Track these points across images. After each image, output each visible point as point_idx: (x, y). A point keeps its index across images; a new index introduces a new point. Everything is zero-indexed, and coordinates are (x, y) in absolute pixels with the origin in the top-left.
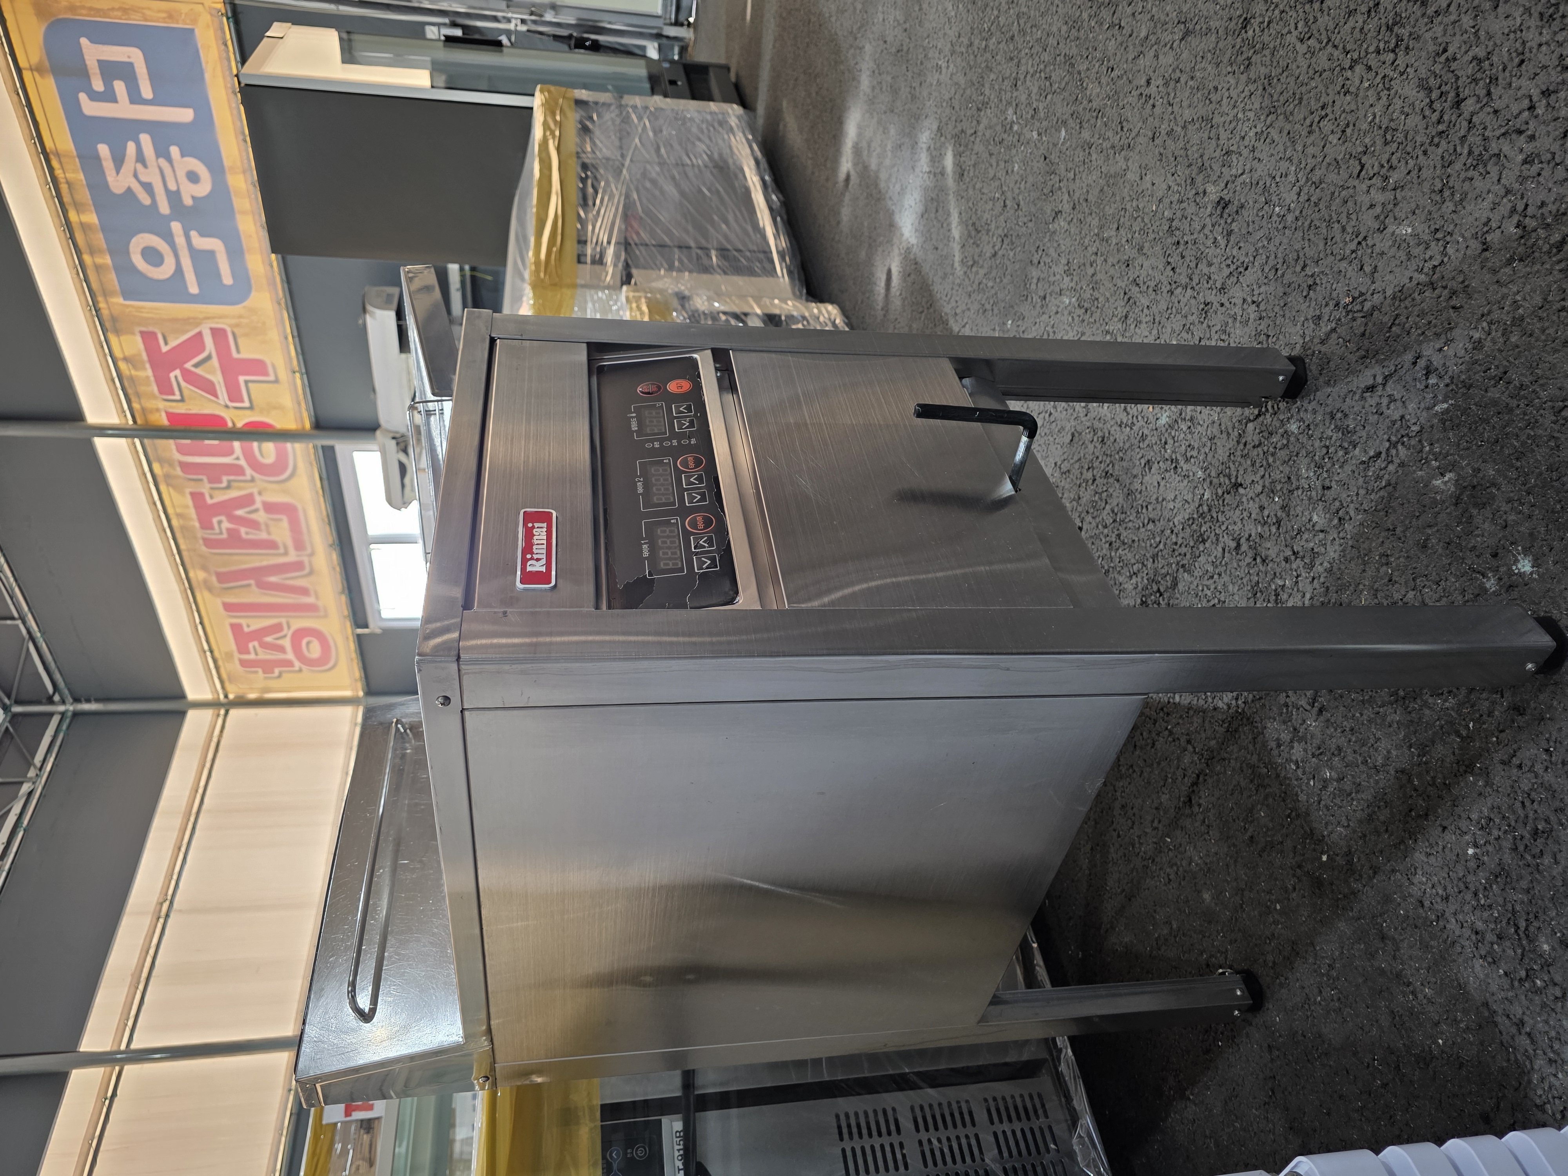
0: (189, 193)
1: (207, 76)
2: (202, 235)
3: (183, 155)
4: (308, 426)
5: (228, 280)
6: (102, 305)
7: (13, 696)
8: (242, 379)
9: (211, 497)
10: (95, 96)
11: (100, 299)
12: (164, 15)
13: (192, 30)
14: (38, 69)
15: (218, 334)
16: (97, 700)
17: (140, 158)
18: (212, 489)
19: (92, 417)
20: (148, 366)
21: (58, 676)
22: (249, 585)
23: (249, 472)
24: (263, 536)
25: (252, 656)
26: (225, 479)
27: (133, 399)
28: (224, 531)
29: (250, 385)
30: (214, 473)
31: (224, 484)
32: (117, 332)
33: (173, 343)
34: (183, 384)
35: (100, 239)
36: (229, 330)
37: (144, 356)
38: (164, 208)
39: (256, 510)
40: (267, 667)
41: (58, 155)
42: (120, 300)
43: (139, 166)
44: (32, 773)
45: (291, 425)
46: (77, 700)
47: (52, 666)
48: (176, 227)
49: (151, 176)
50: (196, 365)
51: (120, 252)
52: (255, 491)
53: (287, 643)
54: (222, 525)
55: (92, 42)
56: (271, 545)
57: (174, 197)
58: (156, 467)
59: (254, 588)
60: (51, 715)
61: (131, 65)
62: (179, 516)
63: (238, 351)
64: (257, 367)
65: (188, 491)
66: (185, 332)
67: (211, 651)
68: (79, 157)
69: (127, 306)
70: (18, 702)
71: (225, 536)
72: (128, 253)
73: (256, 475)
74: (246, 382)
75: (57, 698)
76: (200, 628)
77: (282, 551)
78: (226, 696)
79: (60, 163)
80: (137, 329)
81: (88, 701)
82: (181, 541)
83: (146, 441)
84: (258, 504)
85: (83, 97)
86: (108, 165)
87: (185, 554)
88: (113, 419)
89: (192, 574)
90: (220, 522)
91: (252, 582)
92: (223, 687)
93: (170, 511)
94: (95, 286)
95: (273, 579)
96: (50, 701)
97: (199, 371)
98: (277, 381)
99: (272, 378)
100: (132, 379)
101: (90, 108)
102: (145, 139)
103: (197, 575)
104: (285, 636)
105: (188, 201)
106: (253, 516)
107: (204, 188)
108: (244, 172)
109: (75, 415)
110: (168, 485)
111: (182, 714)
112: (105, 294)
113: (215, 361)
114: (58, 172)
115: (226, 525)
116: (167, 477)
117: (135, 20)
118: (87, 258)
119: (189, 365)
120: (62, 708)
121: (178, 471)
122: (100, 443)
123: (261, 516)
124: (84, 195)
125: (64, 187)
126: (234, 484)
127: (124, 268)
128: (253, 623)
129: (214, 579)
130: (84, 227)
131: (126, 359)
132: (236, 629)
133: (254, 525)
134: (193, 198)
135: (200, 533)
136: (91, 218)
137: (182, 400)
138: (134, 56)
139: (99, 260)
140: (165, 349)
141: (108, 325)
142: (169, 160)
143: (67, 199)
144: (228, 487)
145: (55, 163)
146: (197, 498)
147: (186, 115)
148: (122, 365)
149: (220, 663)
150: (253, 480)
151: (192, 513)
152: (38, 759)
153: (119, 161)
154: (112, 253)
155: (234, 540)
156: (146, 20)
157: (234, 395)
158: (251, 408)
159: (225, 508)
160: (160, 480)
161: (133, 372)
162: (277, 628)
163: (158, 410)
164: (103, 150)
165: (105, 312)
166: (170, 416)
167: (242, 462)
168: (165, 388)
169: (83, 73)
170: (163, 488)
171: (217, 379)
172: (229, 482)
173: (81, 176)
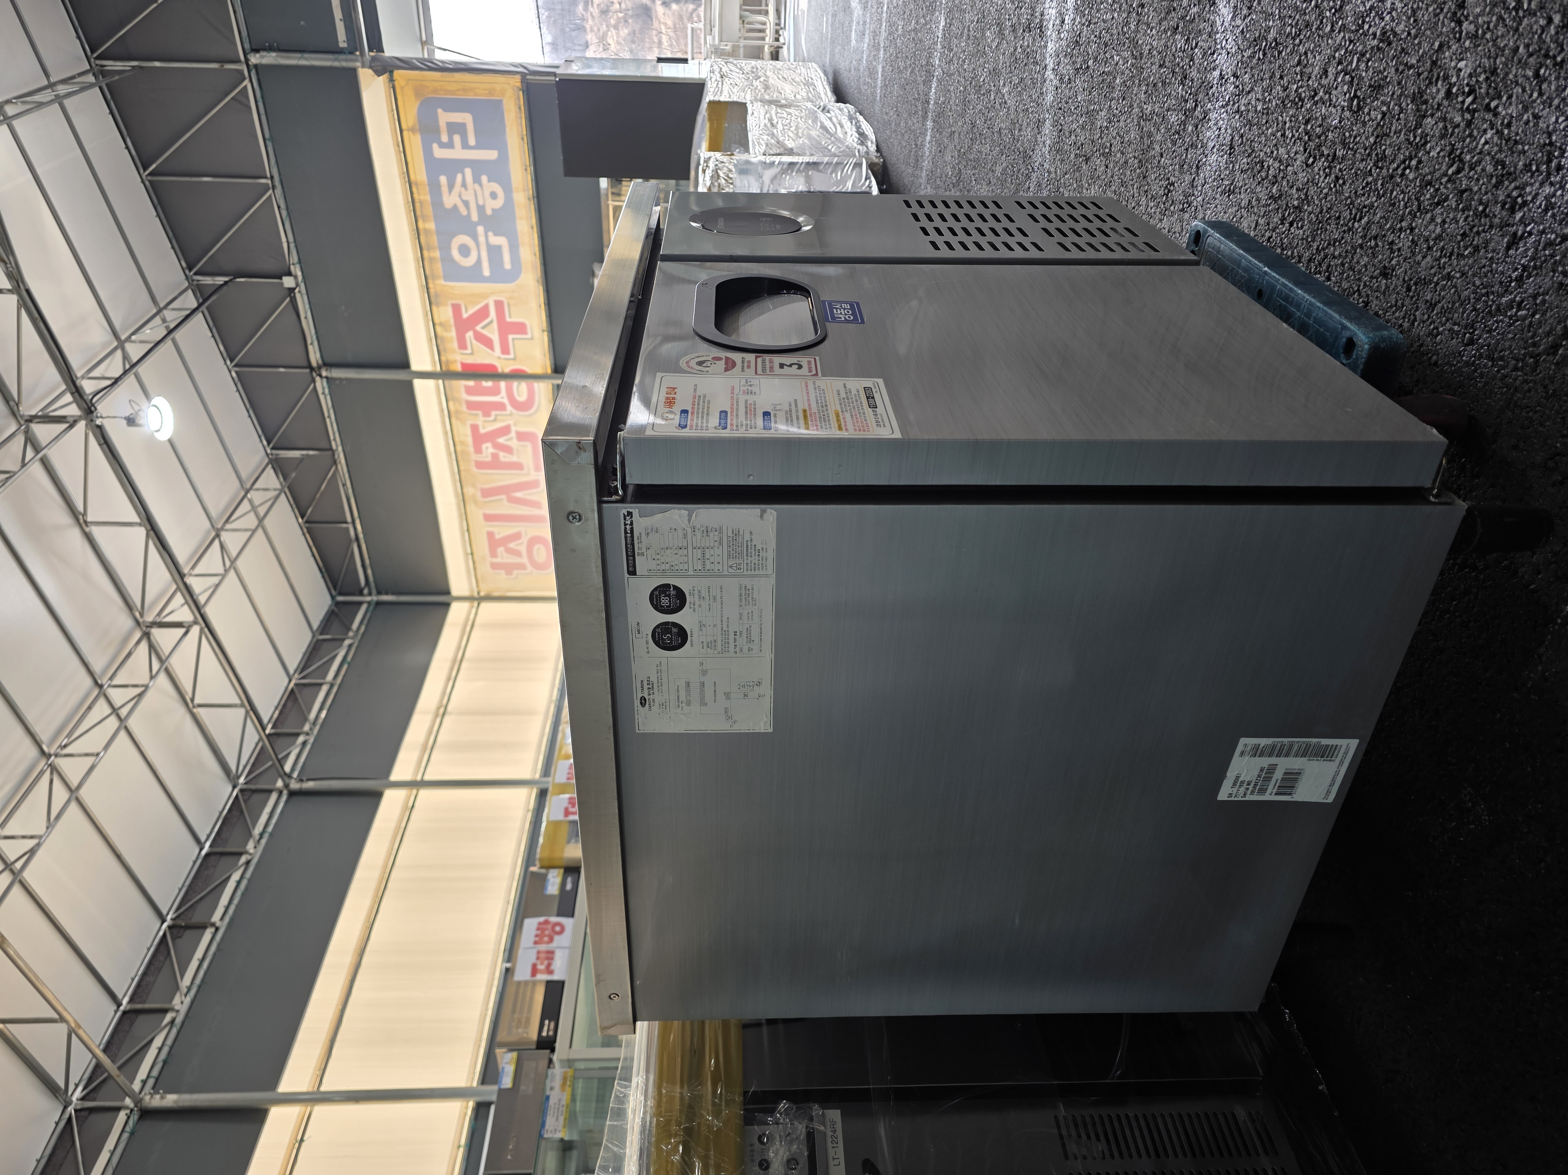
0: (491, 206)
1: (508, 129)
2: (496, 234)
3: (489, 181)
4: (549, 371)
5: (508, 266)
6: (431, 286)
7: (338, 588)
8: (511, 337)
9: (484, 428)
10: (442, 145)
11: (430, 281)
12: (486, 92)
13: (501, 101)
14: (412, 130)
15: (499, 305)
16: (393, 593)
17: (464, 185)
18: (485, 421)
19: (415, 366)
20: (453, 329)
21: (369, 571)
22: (501, 500)
23: (509, 408)
24: (514, 459)
25: (498, 560)
26: (493, 413)
27: (442, 353)
28: (489, 455)
29: (516, 342)
30: (486, 409)
31: (492, 418)
32: (438, 305)
33: (471, 311)
34: (474, 342)
35: (434, 240)
36: (505, 301)
37: (452, 322)
38: (475, 217)
39: (511, 439)
40: (509, 568)
41: (417, 184)
42: (441, 282)
43: (463, 190)
44: (351, 634)
45: (539, 371)
46: (379, 593)
47: (367, 562)
48: (480, 229)
49: (469, 196)
50: (483, 328)
51: (445, 248)
52: (511, 422)
53: (523, 549)
54: (488, 449)
55: (445, 110)
56: (518, 466)
57: (481, 209)
58: (451, 403)
59: (505, 502)
60: (360, 604)
61: (463, 125)
62: (462, 443)
63: (510, 317)
64: (520, 328)
65: (469, 423)
66: (479, 303)
67: (472, 554)
68: (429, 185)
69: (446, 286)
70: (340, 594)
71: (489, 459)
72: (449, 248)
73: (514, 411)
74: (513, 339)
75: (366, 591)
76: (466, 534)
77: (525, 471)
78: (478, 593)
79: (418, 189)
80: (450, 302)
81: (387, 594)
82: (461, 463)
83: (447, 382)
84: (513, 434)
85: (435, 146)
86: (445, 189)
87: (462, 473)
88: (427, 367)
89: (465, 490)
90: (487, 448)
91: (504, 497)
92: (478, 586)
93: (456, 439)
94: (428, 272)
95: (518, 495)
96: (361, 593)
97: (484, 332)
98: (532, 339)
99: (529, 336)
100: (443, 338)
101: (439, 153)
102: (468, 171)
103: (469, 491)
104: (522, 543)
105: (489, 212)
106: (509, 443)
107: (499, 203)
108: (524, 191)
109: (404, 364)
110: (457, 418)
111: (447, 605)
112: (433, 279)
113: (495, 325)
114: (416, 196)
115: (491, 450)
116: (457, 412)
117: (471, 96)
118: (425, 253)
119: (478, 328)
120: (368, 599)
121: (464, 408)
122: (418, 383)
123: (514, 443)
124: (429, 210)
125: (417, 205)
126: (499, 418)
127: (447, 259)
128: (502, 531)
129: (479, 494)
130: (427, 231)
131: (441, 324)
132: (490, 535)
133: (508, 450)
134: (493, 210)
135: (474, 457)
136: (431, 225)
137: (472, 354)
138: (466, 118)
139: (432, 255)
140: (465, 315)
141: (433, 299)
142: (481, 185)
143: (418, 213)
144: (495, 420)
145: (414, 190)
146: (475, 428)
147: (492, 155)
148: (438, 328)
149: (477, 565)
150: (511, 415)
151: (470, 440)
152: (355, 626)
153: (451, 187)
154: (440, 248)
155: (495, 464)
156: (476, 95)
157: (505, 350)
158: (514, 359)
159: (492, 436)
160: (453, 414)
161: (445, 334)
162: (517, 536)
163: (456, 361)
164: (443, 179)
165: (432, 291)
166: (464, 365)
167: (505, 401)
168: (462, 345)
169: (437, 131)
170: (454, 420)
171: (495, 337)
172: (496, 415)
173: (428, 198)
